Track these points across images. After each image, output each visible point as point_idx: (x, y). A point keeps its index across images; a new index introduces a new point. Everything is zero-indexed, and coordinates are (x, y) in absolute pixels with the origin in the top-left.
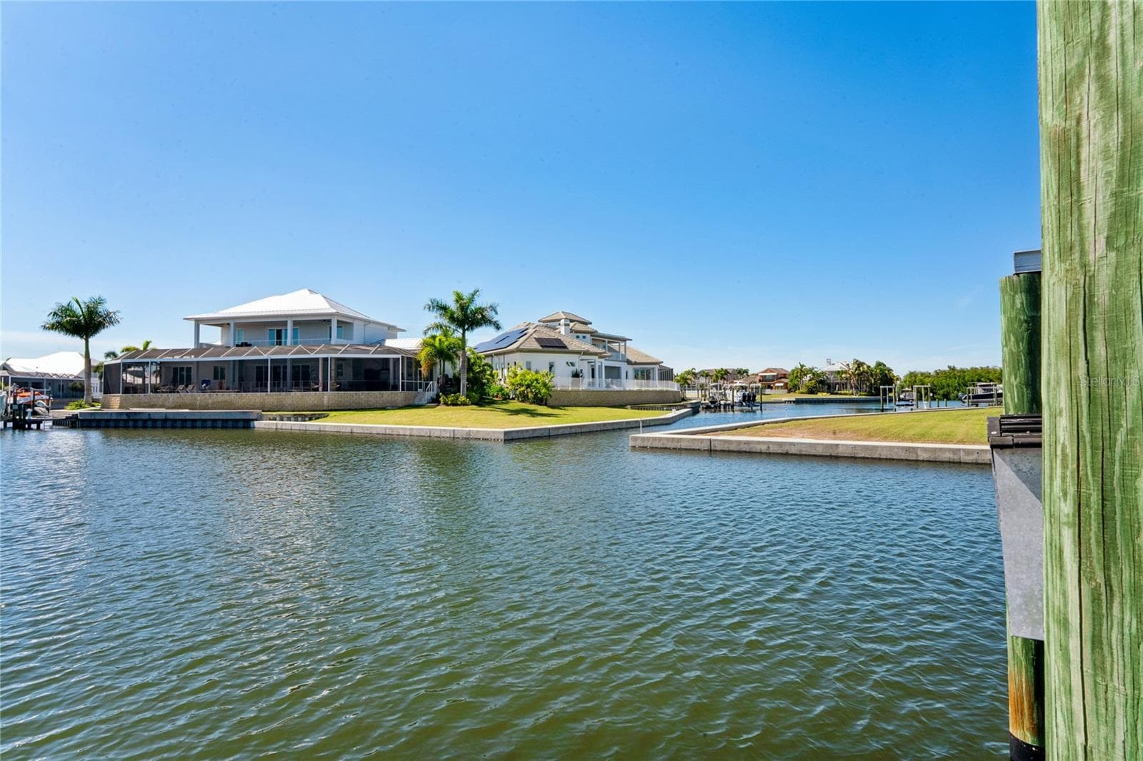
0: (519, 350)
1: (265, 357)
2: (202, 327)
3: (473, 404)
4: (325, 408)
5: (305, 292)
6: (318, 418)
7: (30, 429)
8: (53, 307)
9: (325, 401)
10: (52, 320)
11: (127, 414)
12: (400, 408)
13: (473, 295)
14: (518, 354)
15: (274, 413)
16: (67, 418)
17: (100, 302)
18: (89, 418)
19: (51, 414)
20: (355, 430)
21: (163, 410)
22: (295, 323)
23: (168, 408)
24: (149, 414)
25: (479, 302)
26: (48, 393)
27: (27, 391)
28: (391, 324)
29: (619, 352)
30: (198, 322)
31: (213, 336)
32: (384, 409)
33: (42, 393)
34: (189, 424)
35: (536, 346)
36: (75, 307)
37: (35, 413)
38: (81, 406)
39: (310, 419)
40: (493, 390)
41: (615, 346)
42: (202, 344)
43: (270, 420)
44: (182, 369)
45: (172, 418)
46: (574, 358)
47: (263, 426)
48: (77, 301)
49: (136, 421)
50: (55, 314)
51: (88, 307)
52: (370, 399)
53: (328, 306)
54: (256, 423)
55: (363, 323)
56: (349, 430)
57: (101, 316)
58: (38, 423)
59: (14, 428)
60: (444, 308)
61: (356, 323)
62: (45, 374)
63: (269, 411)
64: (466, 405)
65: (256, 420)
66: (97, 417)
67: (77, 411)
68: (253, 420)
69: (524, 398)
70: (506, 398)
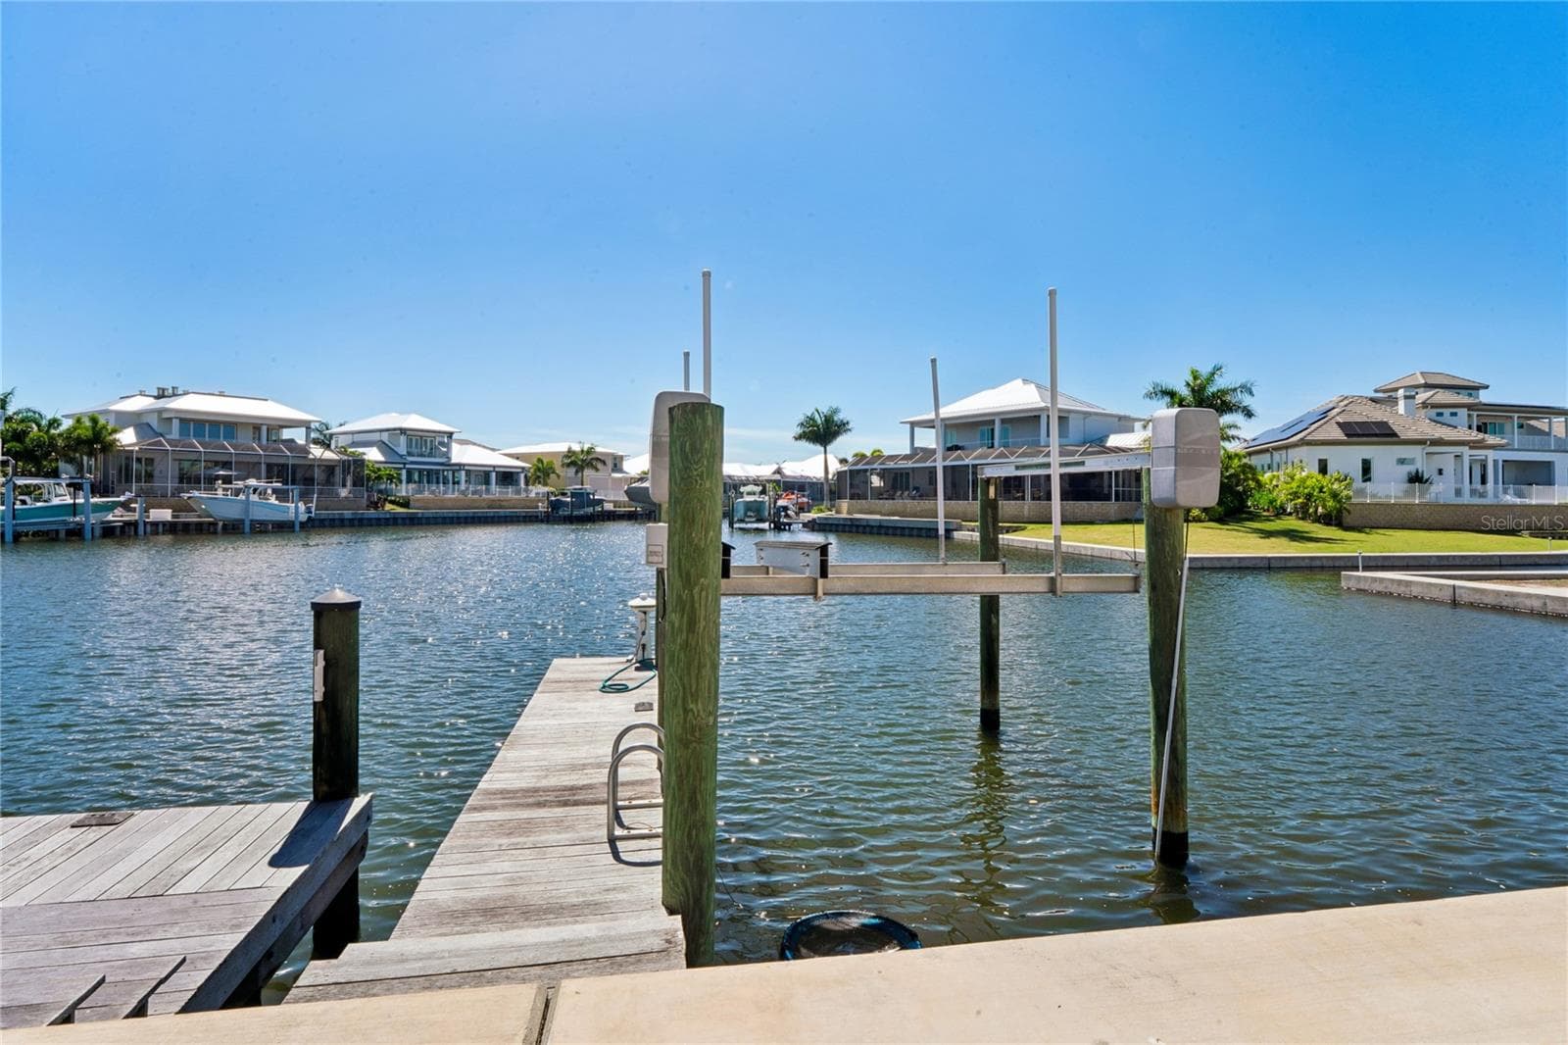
0: (1304, 443)
1: (967, 462)
2: (917, 430)
3: (1210, 520)
4: (1025, 520)
5: (1019, 382)
6: (1015, 531)
7: (785, 530)
8: (801, 418)
9: (1026, 513)
10: (799, 431)
11: (851, 519)
12: (1111, 522)
13: (1213, 374)
14: (1305, 448)
15: (973, 524)
16: (809, 522)
17: (836, 411)
18: (825, 522)
19: (801, 518)
20: (1039, 547)
21: (878, 517)
22: (1003, 421)
23: (885, 515)
24: (867, 520)
25: (1221, 383)
26: (808, 497)
27: (793, 494)
28: (1122, 414)
29: (1548, 434)
30: (913, 425)
31: (928, 439)
32: (1092, 523)
33: (804, 496)
34: (898, 532)
35: (1339, 435)
36: (817, 416)
37: (787, 516)
38: (821, 511)
39: (1007, 532)
40: (1257, 501)
41: (1542, 424)
42: (917, 448)
43: (969, 530)
44: (902, 474)
45: (885, 525)
46: (1414, 452)
47: (960, 537)
48: (817, 411)
49: (858, 526)
50: (802, 424)
51: (825, 416)
52: (1076, 510)
53: (1039, 399)
54: (955, 533)
55: (1082, 416)
56: (1034, 546)
57: (836, 425)
58: (790, 525)
59: (774, 528)
60: (1172, 394)
61: (1071, 416)
62: (807, 477)
63: (971, 521)
64: (1201, 521)
65: (956, 530)
66: (830, 522)
67: (816, 516)
68: (953, 530)
69: (1303, 513)
70: (1280, 512)
